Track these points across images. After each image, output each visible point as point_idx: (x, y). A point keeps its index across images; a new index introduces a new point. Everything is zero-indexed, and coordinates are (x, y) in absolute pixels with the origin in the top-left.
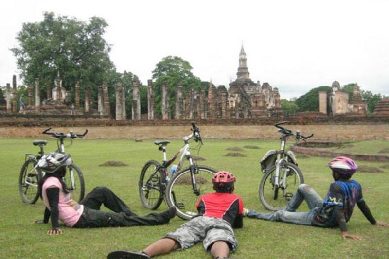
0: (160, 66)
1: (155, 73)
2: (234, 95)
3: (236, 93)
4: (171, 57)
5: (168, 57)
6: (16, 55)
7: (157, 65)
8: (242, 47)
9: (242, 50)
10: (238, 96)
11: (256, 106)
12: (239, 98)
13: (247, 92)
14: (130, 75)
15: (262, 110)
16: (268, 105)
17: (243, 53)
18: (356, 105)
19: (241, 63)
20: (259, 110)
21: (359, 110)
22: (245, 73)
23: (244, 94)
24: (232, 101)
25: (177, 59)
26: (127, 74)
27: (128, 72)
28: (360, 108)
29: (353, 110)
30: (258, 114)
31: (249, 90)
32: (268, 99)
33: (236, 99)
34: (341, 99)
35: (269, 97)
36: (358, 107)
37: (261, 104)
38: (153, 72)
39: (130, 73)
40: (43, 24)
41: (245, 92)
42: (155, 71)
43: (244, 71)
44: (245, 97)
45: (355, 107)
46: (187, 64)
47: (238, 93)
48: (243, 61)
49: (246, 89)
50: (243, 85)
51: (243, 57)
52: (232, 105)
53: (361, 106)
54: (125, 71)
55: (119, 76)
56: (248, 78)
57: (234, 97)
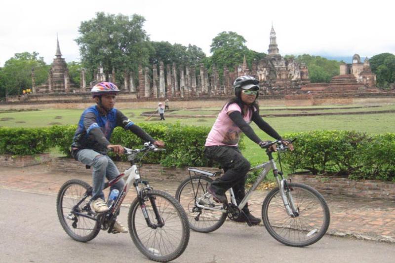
0: (216, 40)
1: (213, 47)
2: (262, 69)
3: (264, 67)
4: (225, 32)
5: (223, 32)
6: (79, 44)
7: (214, 40)
8: (272, 27)
9: (273, 29)
10: (266, 70)
11: (280, 78)
12: (267, 71)
13: (276, 66)
14: (195, 48)
15: (285, 82)
16: (293, 77)
17: (273, 32)
18: (366, 76)
19: (272, 40)
20: (282, 82)
21: (367, 81)
22: (274, 50)
23: (272, 68)
24: (261, 75)
25: (232, 34)
26: (191, 47)
27: (192, 45)
28: (368, 79)
29: (362, 80)
30: (281, 85)
31: (277, 64)
32: (293, 72)
33: (263, 72)
34: (358, 70)
35: (294, 70)
36: (366, 78)
37: (284, 77)
38: (211, 46)
39: (194, 46)
40: (96, 21)
41: (273, 66)
42: (213, 45)
43: (273, 48)
44: (273, 71)
45: (364, 77)
46: (241, 39)
47: (266, 67)
48: (273, 39)
49: (275, 64)
50: (272, 60)
51: (273, 35)
52: (261, 78)
53: (369, 77)
54: (190, 45)
55: (183, 50)
56: (277, 54)
57: (262, 71)
